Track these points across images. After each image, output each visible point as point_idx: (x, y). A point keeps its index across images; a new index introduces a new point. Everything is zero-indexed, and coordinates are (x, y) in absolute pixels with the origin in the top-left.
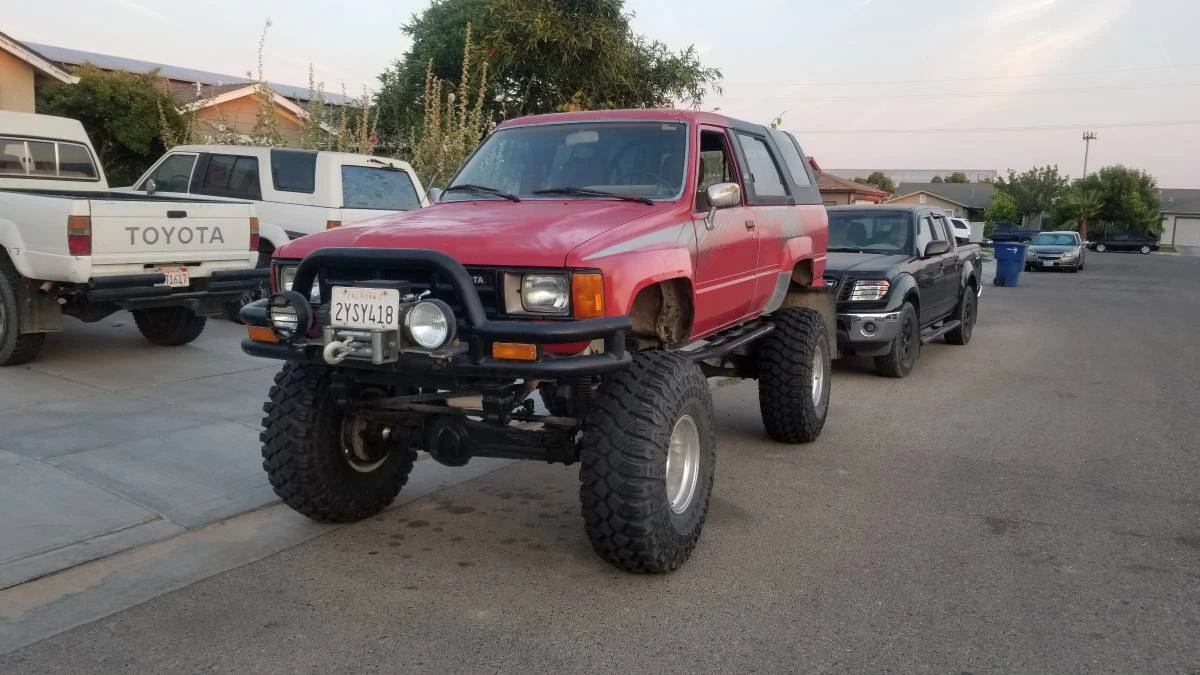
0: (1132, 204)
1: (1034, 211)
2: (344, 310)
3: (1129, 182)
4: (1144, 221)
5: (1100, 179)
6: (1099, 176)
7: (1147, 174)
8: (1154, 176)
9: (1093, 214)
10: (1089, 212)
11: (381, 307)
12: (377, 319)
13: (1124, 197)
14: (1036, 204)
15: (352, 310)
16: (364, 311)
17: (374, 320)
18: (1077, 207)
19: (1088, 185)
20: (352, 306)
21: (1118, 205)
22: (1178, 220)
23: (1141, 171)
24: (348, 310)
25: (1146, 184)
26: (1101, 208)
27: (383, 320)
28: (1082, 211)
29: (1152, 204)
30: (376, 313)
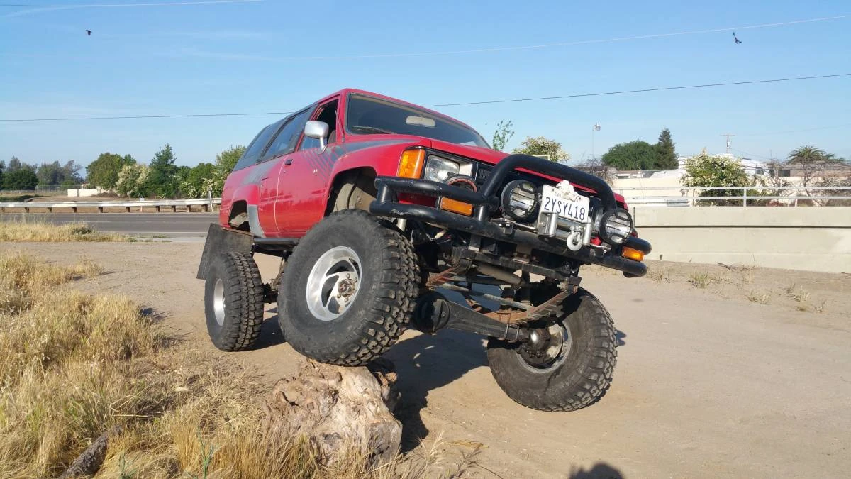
2: (551, 203)
11: (577, 207)
12: (574, 215)
15: (556, 204)
16: (565, 208)
17: (571, 215)
20: (557, 202)
24: (554, 204)
27: (578, 216)
30: (573, 210)
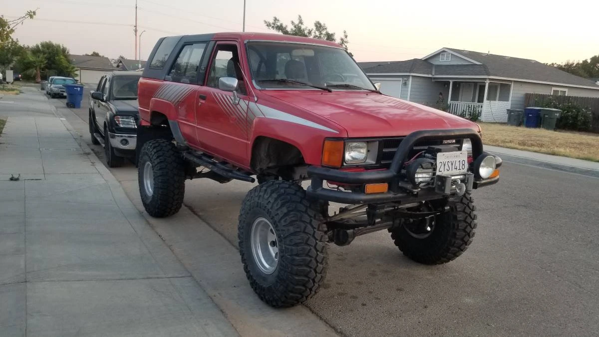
0: (61, 62)
1: (6, 63)
2: (443, 166)
3: (57, 50)
4: (69, 70)
5: (41, 48)
6: (40, 46)
7: (65, 46)
8: (68, 48)
9: (42, 66)
10: (41, 65)
11: (460, 161)
12: (458, 168)
13: (57, 58)
14: (7, 59)
15: (446, 165)
16: (452, 164)
17: (456, 168)
18: (34, 62)
19: (36, 51)
20: (446, 163)
21: (54, 63)
22: (81, 70)
23: (61, 45)
25: (65, 52)
26: (46, 63)
27: (461, 168)
28: (37, 64)
29: (69, 62)
30: (457, 165)
